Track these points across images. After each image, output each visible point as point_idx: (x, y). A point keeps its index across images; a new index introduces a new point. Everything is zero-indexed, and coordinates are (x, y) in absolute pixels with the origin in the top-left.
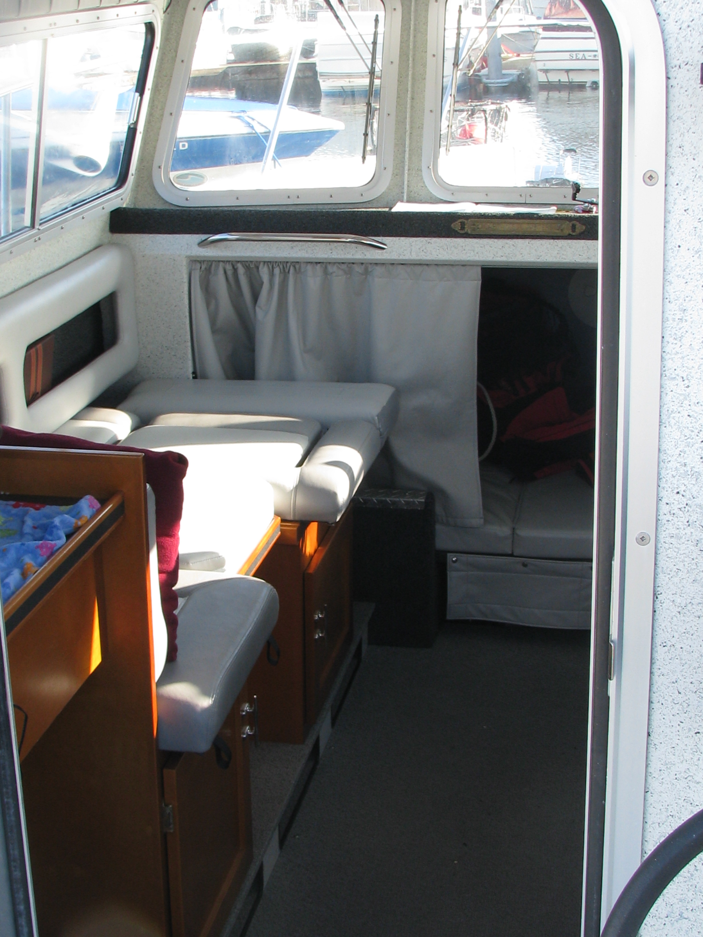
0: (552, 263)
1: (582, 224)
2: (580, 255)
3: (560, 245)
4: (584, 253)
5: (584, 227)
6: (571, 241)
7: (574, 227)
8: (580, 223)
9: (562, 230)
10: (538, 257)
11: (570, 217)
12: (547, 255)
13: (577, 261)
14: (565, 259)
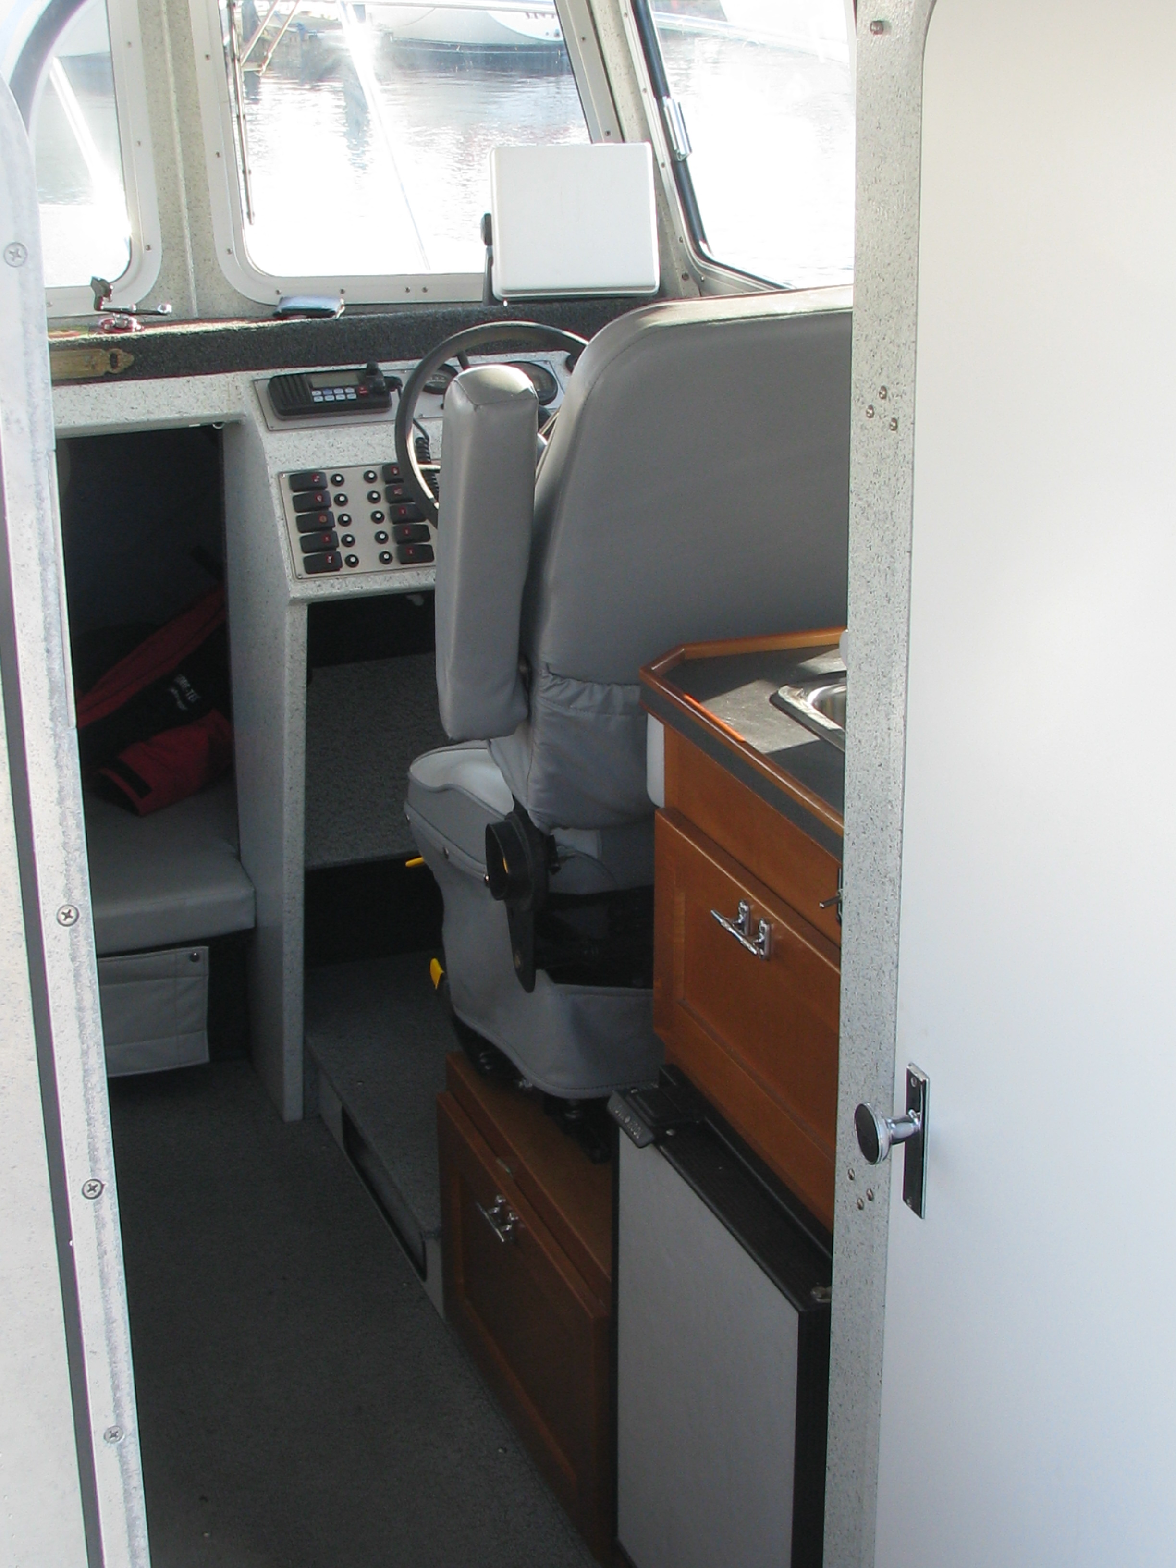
0: (85, 427)
1: (128, 353)
2: (132, 408)
3: (93, 394)
4: (139, 404)
5: (132, 358)
6: (112, 384)
7: (114, 358)
8: (124, 351)
9: (94, 367)
10: (59, 420)
11: (107, 341)
12: (74, 415)
13: (129, 418)
14: (107, 418)
